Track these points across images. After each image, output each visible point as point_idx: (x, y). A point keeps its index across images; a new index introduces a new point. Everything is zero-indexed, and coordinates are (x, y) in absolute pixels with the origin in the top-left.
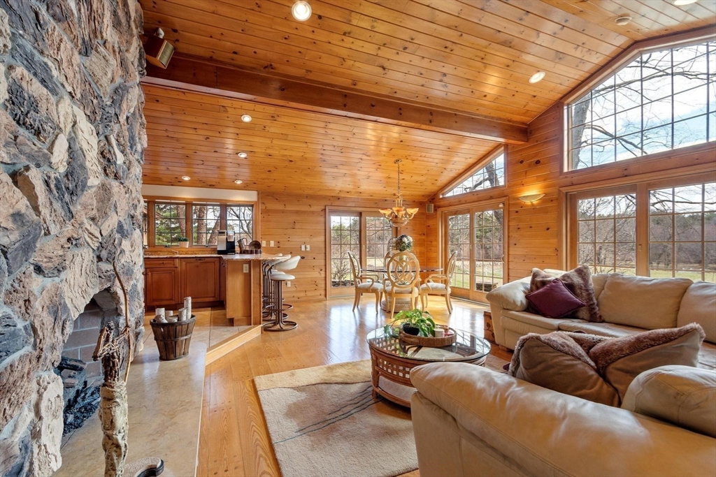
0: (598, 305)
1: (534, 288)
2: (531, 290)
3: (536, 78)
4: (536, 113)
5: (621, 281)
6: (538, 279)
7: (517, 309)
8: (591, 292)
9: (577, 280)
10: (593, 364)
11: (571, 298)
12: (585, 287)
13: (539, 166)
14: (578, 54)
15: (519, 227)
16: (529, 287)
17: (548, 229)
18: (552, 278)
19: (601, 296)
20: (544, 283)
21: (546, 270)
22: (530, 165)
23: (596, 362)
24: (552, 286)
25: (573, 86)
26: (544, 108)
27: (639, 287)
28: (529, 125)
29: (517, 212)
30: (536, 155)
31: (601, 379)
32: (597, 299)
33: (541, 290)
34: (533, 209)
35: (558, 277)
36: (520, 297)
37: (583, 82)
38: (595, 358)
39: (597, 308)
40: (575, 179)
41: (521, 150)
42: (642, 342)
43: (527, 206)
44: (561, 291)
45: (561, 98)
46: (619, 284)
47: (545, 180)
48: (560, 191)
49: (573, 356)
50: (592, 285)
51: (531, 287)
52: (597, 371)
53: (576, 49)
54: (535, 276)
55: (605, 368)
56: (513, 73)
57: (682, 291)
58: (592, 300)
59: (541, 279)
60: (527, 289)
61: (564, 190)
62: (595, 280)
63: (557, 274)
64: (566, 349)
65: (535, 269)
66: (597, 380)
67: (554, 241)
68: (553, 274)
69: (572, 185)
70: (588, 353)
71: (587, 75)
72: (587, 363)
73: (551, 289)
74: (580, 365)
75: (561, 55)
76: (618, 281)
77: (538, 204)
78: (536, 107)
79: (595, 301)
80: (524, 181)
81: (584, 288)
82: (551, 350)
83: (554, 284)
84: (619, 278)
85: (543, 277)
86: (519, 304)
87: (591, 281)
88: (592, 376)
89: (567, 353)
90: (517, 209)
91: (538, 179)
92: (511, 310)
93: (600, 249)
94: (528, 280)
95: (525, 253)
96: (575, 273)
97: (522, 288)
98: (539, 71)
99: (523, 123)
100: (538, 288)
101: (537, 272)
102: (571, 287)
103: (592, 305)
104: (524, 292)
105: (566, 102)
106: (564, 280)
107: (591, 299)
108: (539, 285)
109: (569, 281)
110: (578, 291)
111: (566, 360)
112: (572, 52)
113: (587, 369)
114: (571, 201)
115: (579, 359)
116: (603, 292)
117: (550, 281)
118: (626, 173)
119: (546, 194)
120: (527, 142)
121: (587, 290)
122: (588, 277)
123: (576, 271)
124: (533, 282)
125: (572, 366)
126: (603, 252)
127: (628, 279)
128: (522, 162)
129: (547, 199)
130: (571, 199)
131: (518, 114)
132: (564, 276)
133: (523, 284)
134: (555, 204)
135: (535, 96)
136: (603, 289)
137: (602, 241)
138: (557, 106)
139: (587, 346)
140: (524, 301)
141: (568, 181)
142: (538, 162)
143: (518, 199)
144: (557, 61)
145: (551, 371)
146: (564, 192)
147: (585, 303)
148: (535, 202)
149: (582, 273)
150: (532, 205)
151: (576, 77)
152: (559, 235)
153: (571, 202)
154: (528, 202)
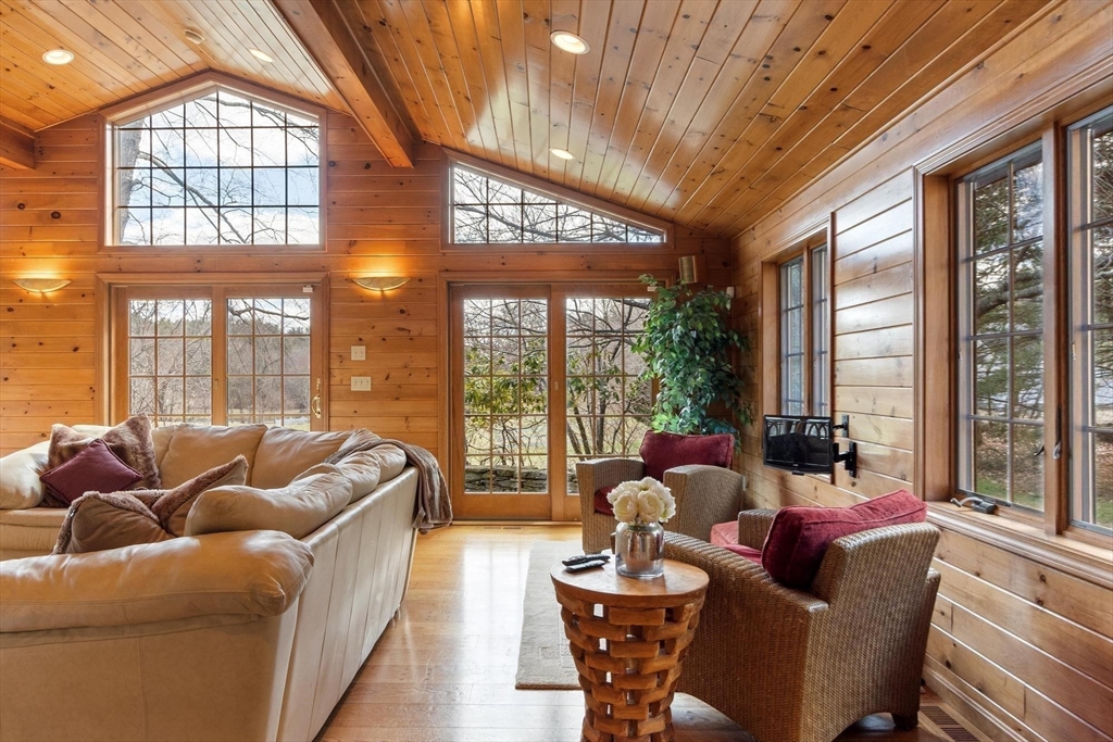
0: (160, 476)
1: (56, 460)
2: (51, 465)
3: (56, 57)
4: (53, 117)
5: (190, 434)
6: (64, 443)
7: (24, 505)
8: (150, 456)
9: (130, 439)
10: (155, 517)
11: (120, 470)
12: (142, 448)
13: (58, 223)
14: (130, 48)
15: (15, 341)
16: (46, 460)
17: (76, 349)
18: (89, 439)
19: (165, 460)
20: (74, 450)
21: (77, 427)
22: (40, 217)
23: (159, 516)
24: (90, 453)
25: (122, 95)
26: (69, 115)
27: (212, 440)
28: (38, 135)
29: (10, 310)
30: (53, 200)
31: (164, 531)
32: (159, 468)
33: (70, 462)
34: (46, 309)
35: (100, 436)
36: (30, 482)
37: (137, 95)
38: (157, 512)
39: (159, 481)
40: (126, 262)
41: (21, 182)
42: (201, 482)
43: (34, 299)
44: (106, 459)
45: (101, 108)
46: (188, 439)
47: (70, 253)
48: (98, 280)
49: (135, 511)
50: (152, 446)
51: (50, 460)
52: (160, 524)
53: (128, 41)
54: (57, 438)
55: (167, 519)
56: (9, 29)
57: (257, 441)
58: (152, 469)
59: (70, 443)
60: (43, 465)
61: (107, 278)
62: (157, 438)
63: (96, 433)
64: (128, 505)
65: (57, 426)
66: (160, 532)
67: (88, 372)
68: (90, 433)
69: (120, 271)
70: (150, 508)
71: (145, 87)
72: (149, 517)
73: (89, 459)
74: (142, 520)
75: (104, 40)
76: (188, 435)
77: (58, 299)
78: (54, 109)
79: (156, 471)
80: (27, 247)
81: (140, 451)
82: (112, 508)
83: (92, 449)
84: (188, 431)
85: (73, 440)
86: (27, 494)
87: (150, 438)
88: (154, 528)
89: (128, 510)
90: (10, 304)
91: (56, 248)
92: (11, 509)
93: (164, 387)
94: (43, 449)
95: (28, 398)
96: (127, 428)
97: (33, 465)
98: (62, 48)
99: (25, 128)
100: (63, 460)
101: (61, 430)
102: (120, 451)
103: (151, 476)
104: (38, 472)
105: (110, 118)
106: (109, 441)
107: (150, 468)
108: (65, 454)
109: (118, 442)
110: (132, 457)
111: (128, 517)
112: (122, 42)
113: (150, 522)
114: (118, 298)
115: (141, 513)
116: (167, 455)
117: (85, 446)
118: (199, 266)
119: (73, 282)
120: (34, 168)
121: (144, 454)
122: (146, 432)
123: (128, 424)
124: (54, 450)
125: (134, 521)
126: (169, 392)
127: (201, 431)
128: (21, 206)
129: (73, 291)
130: (117, 295)
131: (17, 108)
132: (108, 435)
133: (34, 456)
134: (88, 302)
135: (52, 87)
136: (167, 450)
137: (167, 374)
138: (95, 118)
139: (149, 502)
140: (38, 487)
141: (112, 262)
142: (56, 215)
143: (12, 282)
144: (97, 45)
145: (111, 533)
146: (106, 281)
147: (141, 475)
148: (50, 293)
149: (136, 426)
150: (44, 298)
151: (127, 83)
152: (96, 361)
153: (117, 303)
154: (36, 292)
